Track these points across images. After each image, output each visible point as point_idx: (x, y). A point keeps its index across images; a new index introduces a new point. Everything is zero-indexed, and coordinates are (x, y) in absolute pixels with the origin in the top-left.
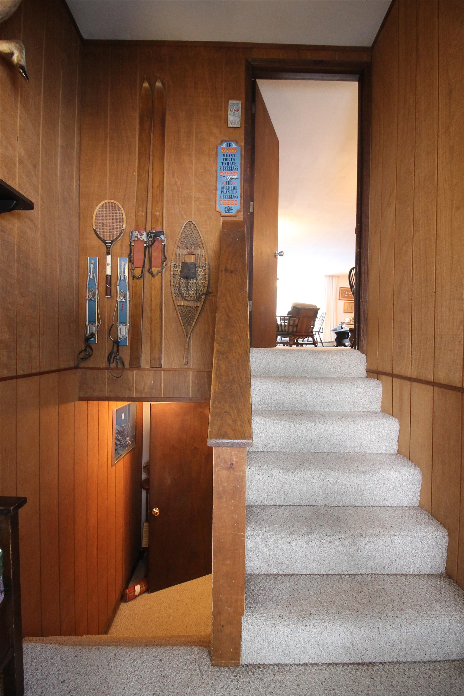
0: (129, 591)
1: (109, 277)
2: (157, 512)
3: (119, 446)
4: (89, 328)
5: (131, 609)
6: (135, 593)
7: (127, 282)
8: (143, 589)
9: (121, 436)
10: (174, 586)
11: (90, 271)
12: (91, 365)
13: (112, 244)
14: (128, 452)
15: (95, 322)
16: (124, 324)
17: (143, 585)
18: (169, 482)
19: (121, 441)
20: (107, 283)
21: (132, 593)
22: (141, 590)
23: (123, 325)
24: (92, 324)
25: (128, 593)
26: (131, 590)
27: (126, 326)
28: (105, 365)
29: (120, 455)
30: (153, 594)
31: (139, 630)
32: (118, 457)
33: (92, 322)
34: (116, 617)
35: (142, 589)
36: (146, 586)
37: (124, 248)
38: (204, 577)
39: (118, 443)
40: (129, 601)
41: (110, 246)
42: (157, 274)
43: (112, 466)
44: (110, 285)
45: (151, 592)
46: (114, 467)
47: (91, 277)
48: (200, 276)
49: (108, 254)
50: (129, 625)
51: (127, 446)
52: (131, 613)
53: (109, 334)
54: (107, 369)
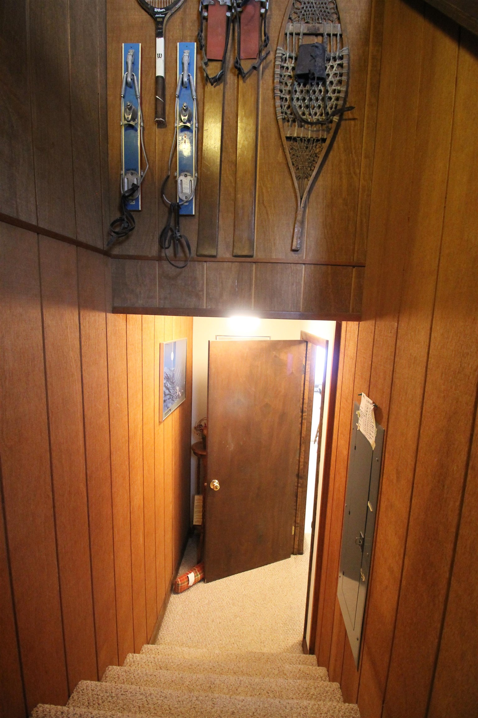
0: (181, 581)
1: (160, 81)
2: (217, 486)
3: (168, 397)
4: (126, 180)
5: (185, 603)
6: (188, 583)
7: (193, 88)
8: (198, 578)
9: (170, 383)
10: (235, 575)
11: (127, 70)
12: (132, 252)
13: (166, 14)
14: (178, 407)
15: (136, 170)
16: (188, 174)
17: (198, 573)
18: (232, 448)
19: (170, 390)
20: (156, 94)
21: (184, 583)
22: (195, 579)
23: (186, 176)
24: (132, 174)
25: (180, 583)
26: (183, 580)
27: (192, 176)
28: (154, 250)
29: (169, 409)
30: (210, 584)
31: (198, 634)
32: (167, 411)
33: (130, 169)
34: (166, 614)
35: (196, 577)
36: (201, 574)
37: (188, 25)
38: (271, 564)
39: (167, 392)
40: (181, 592)
41: (163, 18)
42: (250, 72)
43: (160, 423)
44: (163, 96)
45: (207, 582)
46: (162, 425)
47: (129, 79)
48: (330, 77)
49: (159, 35)
50: (184, 626)
51: (177, 399)
52: (185, 609)
53: (162, 193)
54: (159, 259)
